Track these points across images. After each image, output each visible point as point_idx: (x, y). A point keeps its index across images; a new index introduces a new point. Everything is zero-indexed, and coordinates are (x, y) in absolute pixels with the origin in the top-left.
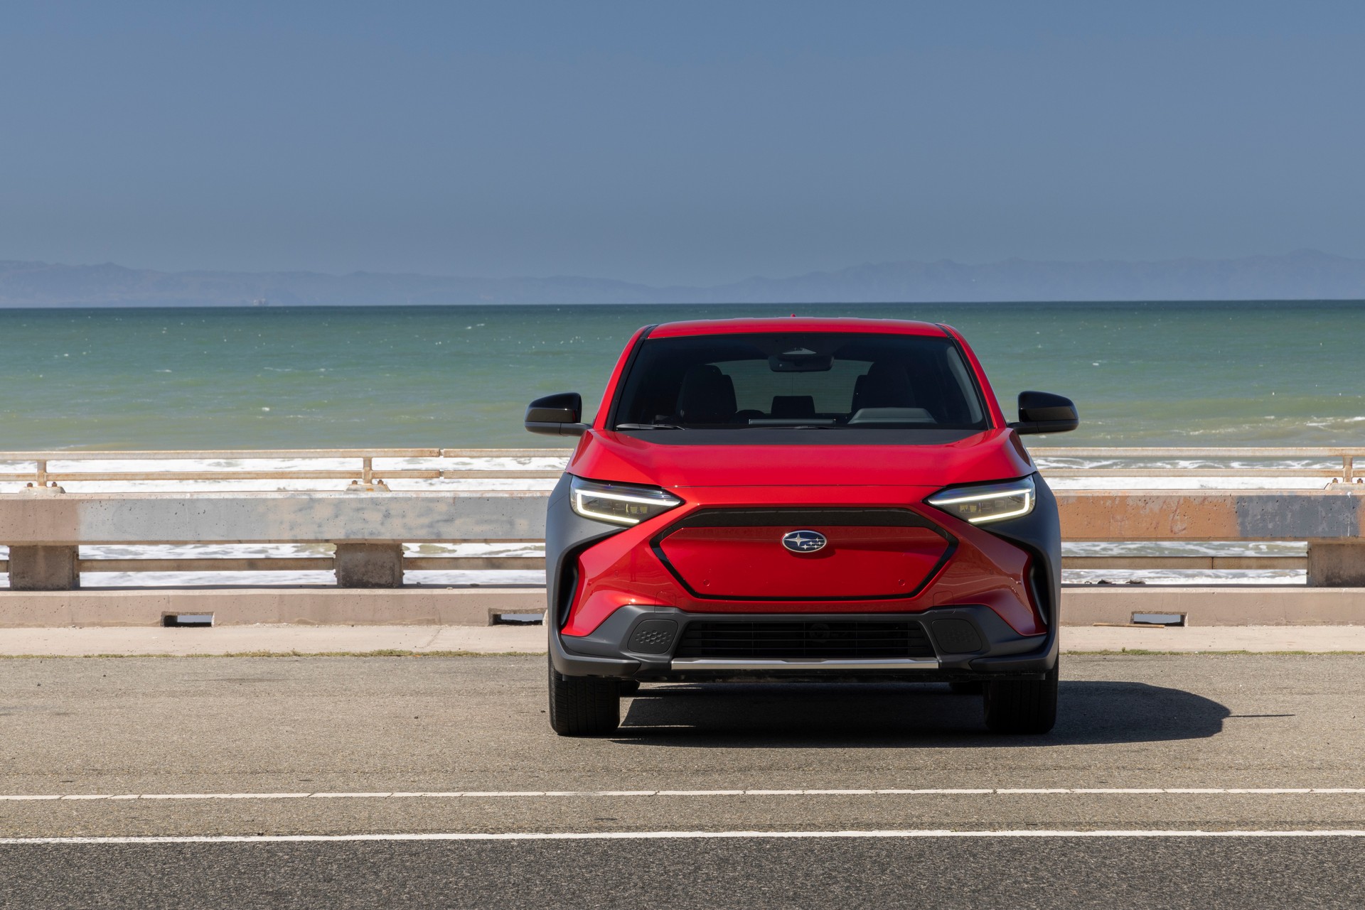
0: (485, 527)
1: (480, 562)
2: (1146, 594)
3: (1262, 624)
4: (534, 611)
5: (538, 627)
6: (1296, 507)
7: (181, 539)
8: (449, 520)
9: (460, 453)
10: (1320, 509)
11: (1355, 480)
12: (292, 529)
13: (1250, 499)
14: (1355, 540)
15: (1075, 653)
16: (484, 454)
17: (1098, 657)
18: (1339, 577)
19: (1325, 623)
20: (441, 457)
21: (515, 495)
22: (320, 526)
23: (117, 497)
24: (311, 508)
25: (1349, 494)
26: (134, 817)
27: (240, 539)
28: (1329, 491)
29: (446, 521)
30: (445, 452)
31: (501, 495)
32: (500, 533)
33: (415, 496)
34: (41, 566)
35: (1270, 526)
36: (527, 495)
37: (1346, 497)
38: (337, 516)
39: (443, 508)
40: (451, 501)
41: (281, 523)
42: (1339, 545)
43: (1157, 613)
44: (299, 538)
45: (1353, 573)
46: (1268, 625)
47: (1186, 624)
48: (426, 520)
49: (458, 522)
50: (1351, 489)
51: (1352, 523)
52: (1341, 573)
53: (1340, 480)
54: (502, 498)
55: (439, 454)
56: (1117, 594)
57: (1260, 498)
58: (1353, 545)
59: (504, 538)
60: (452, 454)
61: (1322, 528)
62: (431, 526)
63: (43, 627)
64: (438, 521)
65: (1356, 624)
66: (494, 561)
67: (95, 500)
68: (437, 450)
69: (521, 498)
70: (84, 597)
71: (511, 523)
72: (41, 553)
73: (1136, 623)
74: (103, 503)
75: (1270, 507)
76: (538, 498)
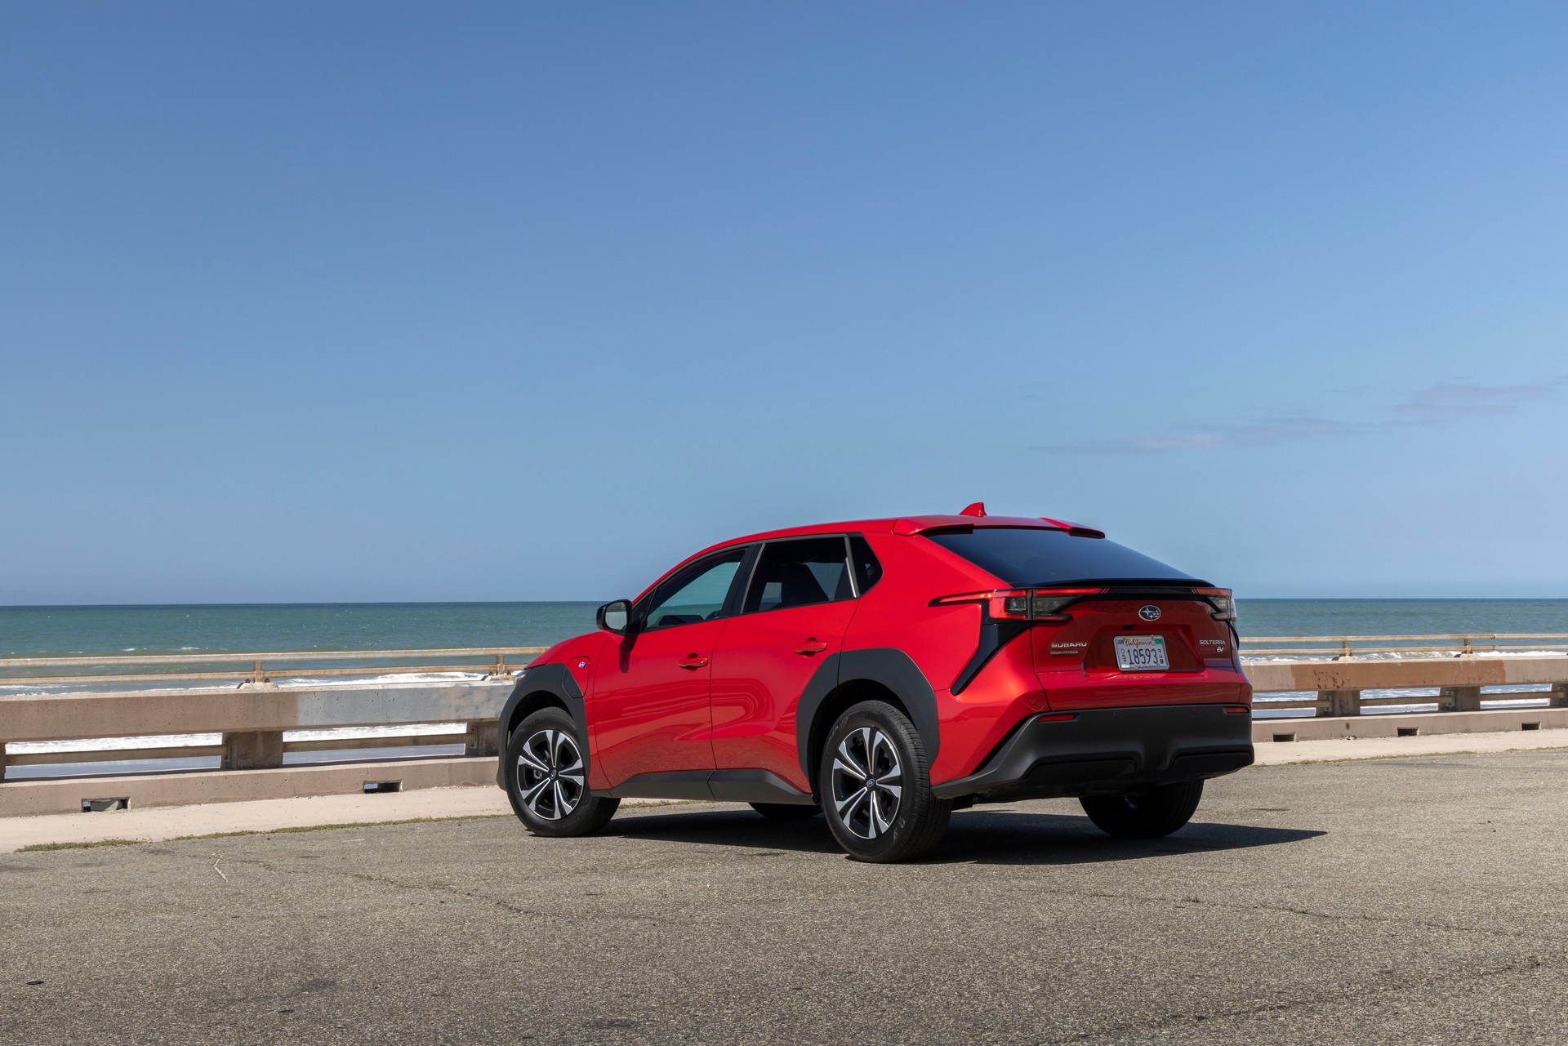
7: (376, 722)
12: (457, 711)
22: (477, 708)
23: (328, 689)
24: (471, 694)
27: (420, 720)
34: (260, 748)
38: (489, 700)
41: (450, 706)
44: (462, 718)
63: (272, 799)
67: (310, 692)
70: (302, 772)
72: (260, 738)
74: (317, 694)
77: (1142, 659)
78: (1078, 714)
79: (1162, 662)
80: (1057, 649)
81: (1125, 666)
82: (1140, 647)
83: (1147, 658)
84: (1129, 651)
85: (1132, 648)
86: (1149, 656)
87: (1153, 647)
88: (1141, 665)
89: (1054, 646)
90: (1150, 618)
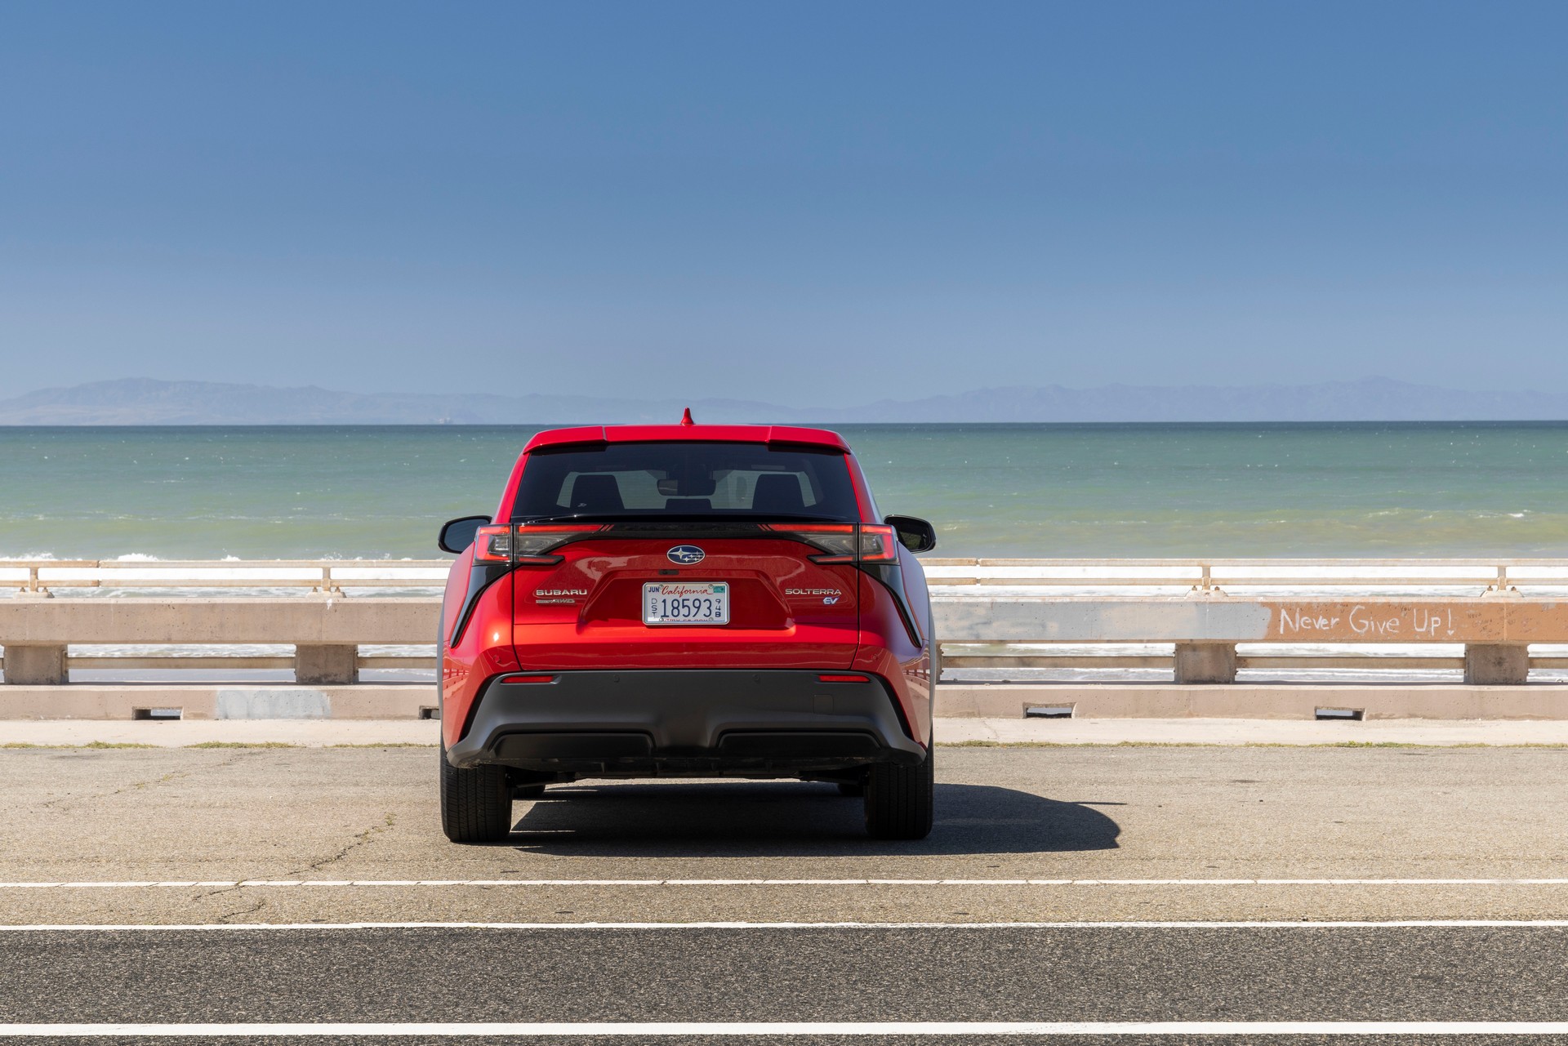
0: (1020, 630)
1: (1013, 661)
4: (1064, 705)
5: (1067, 719)
8: (987, 623)
9: (995, 563)
16: (1017, 563)
20: (978, 566)
21: (1048, 600)
29: (985, 623)
30: (982, 561)
31: (1033, 600)
32: (1033, 635)
33: (956, 601)
36: (1058, 601)
39: (981, 612)
40: (990, 606)
48: (966, 623)
49: (995, 625)
54: (1035, 603)
55: (977, 563)
59: (1036, 639)
60: (988, 564)
62: (971, 628)
64: (977, 624)
66: (1026, 659)
68: (974, 559)
69: (1052, 603)
71: (1044, 626)
76: (1068, 603)
77: (685, 611)
78: (557, 675)
79: (719, 615)
80: (544, 597)
81: (652, 619)
82: (685, 596)
83: (693, 611)
84: (664, 601)
85: (670, 598)
86: (699, 608)
87: (709, 597)
88: (681, 618)
89: (539, 593)
90: (685, 562)
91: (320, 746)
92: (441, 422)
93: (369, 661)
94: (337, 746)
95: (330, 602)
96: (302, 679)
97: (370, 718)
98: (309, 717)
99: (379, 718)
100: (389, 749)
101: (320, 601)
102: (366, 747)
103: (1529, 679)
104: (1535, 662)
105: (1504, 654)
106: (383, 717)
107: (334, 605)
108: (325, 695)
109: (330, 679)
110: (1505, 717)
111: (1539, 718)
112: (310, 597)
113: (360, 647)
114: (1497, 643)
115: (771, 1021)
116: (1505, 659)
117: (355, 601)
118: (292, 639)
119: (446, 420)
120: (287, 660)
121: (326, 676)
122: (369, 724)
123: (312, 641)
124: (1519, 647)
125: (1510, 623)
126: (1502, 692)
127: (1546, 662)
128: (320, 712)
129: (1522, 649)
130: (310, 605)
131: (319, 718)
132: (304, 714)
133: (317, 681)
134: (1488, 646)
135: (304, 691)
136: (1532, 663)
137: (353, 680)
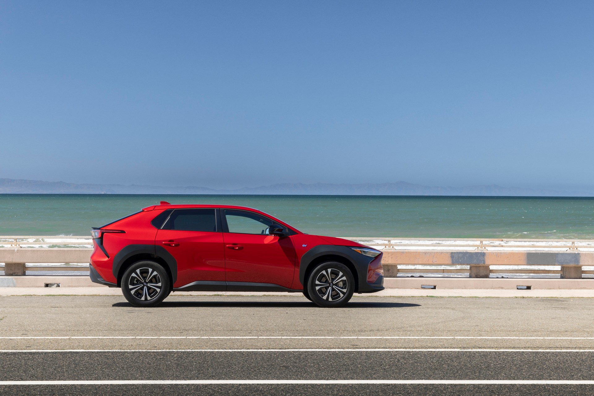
2: (425, 280)
3: (458, 289)
6: (468, 255)
10: (474, 256)
11: (484, 248)
13: (455, 253)
14: (484, 265)
15: (414, 297)
17: (421, 298)
18: (479, 275)
19: (476, 288)
25: (482, 252)
26: (216, 343)
28: (476, 251)
35: (460, 261)
37: (481, 253)
42: (479, 266)
43: (428, 285)
45: (483, 274)
46: (460, 289)
47: (437, 288)
50: (483, 250)
51: (483, 260)
52: (480, 274)
53: (479, 248)
56: (417, 280)
57: (457, 252)
58: (483, 266)
61: (475, 261)
65: (484, 289)
73: (422, 288)
75: (460, 255)
91: (6, 295)
92: (103, 193)
93: (29, 268)
94: (11, 295)
95: (16, 249)
96: (7, 274)
97: (28, 287)
98: (8, 286)
99: (31, 287)
100: (27, 296)
101: (13, 249)
102: (21, 296)
103: (398, 275)
104: (400, 270)
105: (390, 268)
106: (32, 287)
107: (17, 250)
108: (14, 279)
109: (16, 274)
110: (390, 288)
111: (400, 288)
112: (10, 248)
113: (26, 264)
114: (387, 264)
115: (67, 380)
116: (390, 269)
117: (24, 249)
118: (4, 261)
119: (104, 193)
120: (2, 268)
121: (15, 273)
122: (28, 289)
123: (10, 262)
124: (394, 266)
125: (391, 258)
126: (389, 280)
127: (403, 270)
128: (12, 285)
129: (395, 266)
130: (9, 250)
131: (12, 287)
132: (7, 285)
133: (12, 275)
134: (385, 265)
135: (7, 278)
136: (399, 271)
137: (24, 274)
